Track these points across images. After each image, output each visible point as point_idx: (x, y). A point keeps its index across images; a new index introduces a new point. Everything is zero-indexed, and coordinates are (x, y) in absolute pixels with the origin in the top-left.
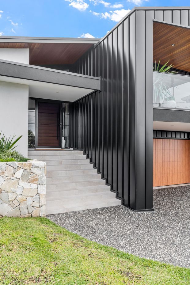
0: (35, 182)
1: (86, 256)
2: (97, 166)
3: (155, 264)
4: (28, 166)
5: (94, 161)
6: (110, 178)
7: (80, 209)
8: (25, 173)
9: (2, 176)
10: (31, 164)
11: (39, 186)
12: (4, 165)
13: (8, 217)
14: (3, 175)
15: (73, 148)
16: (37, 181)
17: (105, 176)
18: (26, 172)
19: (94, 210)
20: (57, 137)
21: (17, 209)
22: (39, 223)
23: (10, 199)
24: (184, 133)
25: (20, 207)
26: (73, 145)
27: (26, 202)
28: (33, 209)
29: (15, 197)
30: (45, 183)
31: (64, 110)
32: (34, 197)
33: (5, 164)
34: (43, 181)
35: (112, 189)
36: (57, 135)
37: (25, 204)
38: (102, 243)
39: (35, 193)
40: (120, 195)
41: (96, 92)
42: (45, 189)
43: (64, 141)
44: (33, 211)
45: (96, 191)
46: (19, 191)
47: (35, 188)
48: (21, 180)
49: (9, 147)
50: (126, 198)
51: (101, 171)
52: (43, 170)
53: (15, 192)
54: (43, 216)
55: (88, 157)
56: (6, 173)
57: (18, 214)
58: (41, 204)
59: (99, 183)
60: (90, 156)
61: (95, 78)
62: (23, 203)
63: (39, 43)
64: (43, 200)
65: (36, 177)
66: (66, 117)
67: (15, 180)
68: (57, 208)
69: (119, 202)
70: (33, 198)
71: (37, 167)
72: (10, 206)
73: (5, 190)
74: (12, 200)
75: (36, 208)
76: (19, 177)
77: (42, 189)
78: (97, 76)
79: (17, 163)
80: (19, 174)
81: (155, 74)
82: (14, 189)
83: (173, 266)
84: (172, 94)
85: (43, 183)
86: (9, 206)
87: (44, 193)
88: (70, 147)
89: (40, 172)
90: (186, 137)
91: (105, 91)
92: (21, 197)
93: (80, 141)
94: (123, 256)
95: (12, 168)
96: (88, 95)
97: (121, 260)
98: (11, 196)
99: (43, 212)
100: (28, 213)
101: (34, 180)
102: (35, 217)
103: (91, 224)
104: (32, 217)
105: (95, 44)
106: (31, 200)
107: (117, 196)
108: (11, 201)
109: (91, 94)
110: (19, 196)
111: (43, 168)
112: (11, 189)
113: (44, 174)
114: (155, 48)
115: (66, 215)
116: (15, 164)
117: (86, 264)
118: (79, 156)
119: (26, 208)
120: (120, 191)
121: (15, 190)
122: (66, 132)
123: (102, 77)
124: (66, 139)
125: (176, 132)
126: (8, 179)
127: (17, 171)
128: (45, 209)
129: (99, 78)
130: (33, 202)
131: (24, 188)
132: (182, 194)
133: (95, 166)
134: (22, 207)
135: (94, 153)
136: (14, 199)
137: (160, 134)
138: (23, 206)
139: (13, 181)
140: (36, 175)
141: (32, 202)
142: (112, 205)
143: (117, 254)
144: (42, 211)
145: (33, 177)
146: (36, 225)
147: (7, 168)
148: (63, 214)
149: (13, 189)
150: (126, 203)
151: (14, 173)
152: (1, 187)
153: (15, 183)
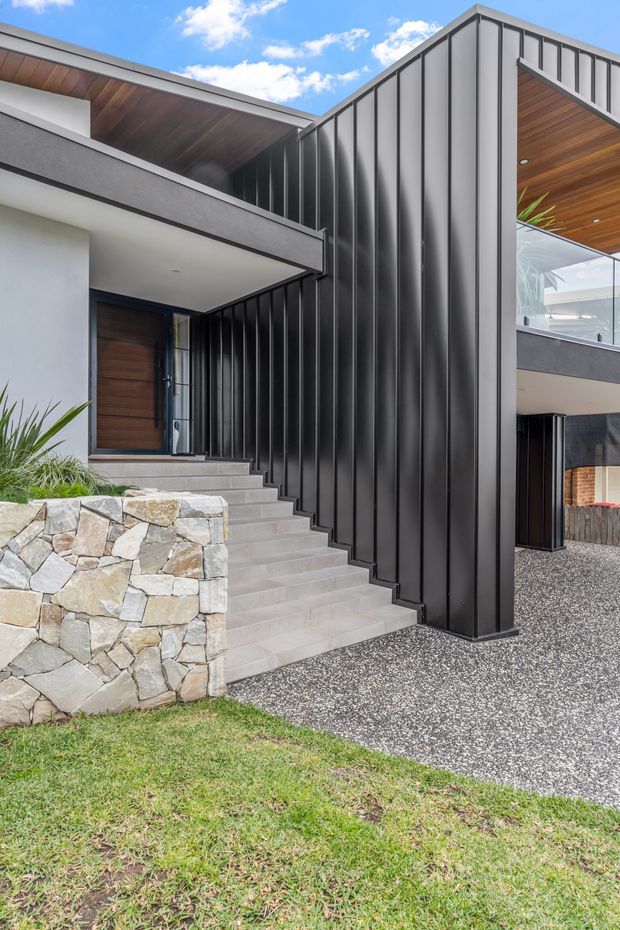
0: (190, 572)
4: (165, 512)
7: (315, 648)
8: (154, 539)
9: (64, 553)
10: (176, 502)
11: (205, 585)
12: (70, 508)
13: (91, 715)
14: (69, 552)
15: (204, 454)
16: (196, 565)
18: (157, 537)
20: (156, 419)
21: (126, 676)
23: (95, 645)
25: (137, 669)
27: (156, 648)
28: (183, 670)
29: (115, 632)
30: (225, 571)
32: (189, 627)
33: (74, 505)
34: (218, 564)
35: (375, 576)
36: (156, 414)
37: (153, 655)
39: (189, 612)
40: (410, 593)
41: (308, 278)
42: (226, 594)
44: (184, 679)
46: (131, 611)
47: (190, 593)
48: (137, 568)
52: (216, 524)
53: (116, 616)
54: (218, 693)
55: (268, 481)
56: (80, 540)
57: (128, 697)
58: (210, 650)
62: (145, 655)
63: (132, 84)
64: (217, 635)
65: (193, 553)
67: (115, 568)
70: (183, 633)
71: (196, 514)
72: (98, 669)
73: (76, 608)
74: (107, 646)
75: (193, 665)
76: (132, 554)
77: (216, 597)
79: (122, 502)
80: (129, 543)
82: (110, 602)
85: (218, 573)
86: (93, 673)
87: (222, 608)
88: (195, 451)
89: (207, 533)
92: (139, 632)
95: (103, 519)
98: (99, 633)
99: (218, 680)
100: (164, 688)
101: (188, 564)
102: (189, 703)
104: (179, 701)
105: (299, 130)
106: (176, 639)
107: (398, 598)
108: (101, 649)
110: (135, 628)
111: (216, 516)
112: (100, 603)
113: (221, 539)
116: (116, 503)
119: (159, 669)
121: (116, 606)
126: (89, 566)
127: (124, 531)
128: (225, 668)
129: (321, 234)
130: (184, 644)
131: (147, 596)
134: (143, 670)
136: (110, 642)
138: (147, 665)
139: (108, 572)
140: (195, 545)
141: (180, 647)
144: (215, 677)
145: (183, 553)
147: (85, 522)
149: (109, 605)
151: (111, 541)
152: (60, 599)
153: (114, 578)
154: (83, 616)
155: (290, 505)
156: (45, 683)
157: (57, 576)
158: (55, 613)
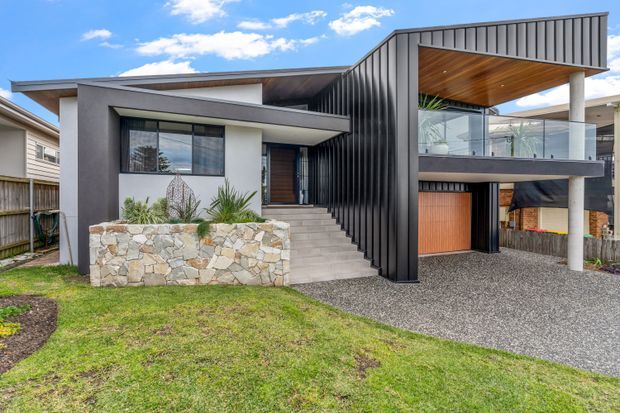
0: (278, 246)
1: (345, 326)
2: (346, 227)
3: (422, 336)
4: (270, 228)
5: (341, 221)
6: (363, 242)
7: (329, 278)
8: (266, 236)
9: (241, 239)
10: (273, 225)
11: (282, 251)
13: (248, 285)
14: (243, 238)
16: (279, 244)
17: (357, 240)
19: (345, 281)
20: (293, 190)
21: (258, 276)
22: (284, 292)
23: (250, 266)
24: (460, 183)
25: (261, 274)
26: (314, 200)
27: (267, 269)
28: (275, 276)
29: (255, 262)
30: (289, 247)
31: (302, 156)
32: (277, 263)
34: (287, 245)
35: (366, 256)
36: (294, 188)
37: (266, 271)
38: (359, 315)
39: (277, 259)
40: (377, 263)
41: (344, 134)
42: (289, 254)
43: (302, 196)
44: (276, 279)
45: (347, 258)
46: (260, 257)
47: (278, 253)
48: (261, 244)
49: (242, 203)
50: (384, 267)
51: (351, 233)
52: (286, 232)
53: (256, 258)
54: (287, 285)
55: (333, 216)
56: (245, 235)
57: (259, 282)
58: (284, 272)
59: (349, 249)
60: (336, 215)
61: (343, 117)
62: (264, 270)
64: (287, 267)
65: (279, 241)
66: (304, 165)
67: (255, 244)
68: (302, 277)
69: (374, 272)
70: (275, 265)
71: (279, 229)
72: (250, 273)
73: (244, 254)
75: (279, 276)
76: (260, 240)
77: (286, 255)
78: (346, 114)
79: (257, 224)
80: (260, 237)
81: (421, 112)
83: (442, 340)
84: (443, 136)
85: (287, 248)
87: (288, 258)
88: (310, 203)
89: (283, 235)
90: (462, 189)
91: (357, 132)
93: (322, 196)
94: (386, 328)
95: (252, 229)
96: (334, 138)
97: (383, 331)
98: (251, 262)
99: (286, 281)
100: (270, 281)
101: (277, 244)
102: (278, 287)
103: (344, 295)
104: (275, 286)
105: (342, 74)
106: (273, 267)
107: (373, 265)
109: (338, 136)
110: (261, 262)
111: (286, 229)
112: (251, 254)
113: (287, 237)
114: (420, 76)
115: (313, 285)
116: (254, 225)
117: (346, 333)
118: (322, 215)
119: (268, 275)
120: (376, 258)
122: (304, 183)
123: (351, 116)
124: (303, 192)
125: (448, 183)
126: (248, 243)
127: (258, 233)
128: (289, 278)
129: (348, 117)
131: (265, 253)
132: (455, 264)
133: (338, 222)
134: (263, 275)
135: (341, 210)
136: (254, 265)
137: (427, 185)
138: (264, 273)
139: (253, 245)
140: (279, 238)
141: (275, 269)
142: (367, 275)
143: (378, 326)
145: (276, 241)
146: (283, 295)
147: (247, 230)
148: (309, 284)
149: (254, 255)
150: (384, 272)
151: (254, 236)
152: (240, 251)
153: (255, 247)
154: (246, 256)
155: (340, 226)
156: (236, 274)
157: (239, 245)
158: (239, 256)
